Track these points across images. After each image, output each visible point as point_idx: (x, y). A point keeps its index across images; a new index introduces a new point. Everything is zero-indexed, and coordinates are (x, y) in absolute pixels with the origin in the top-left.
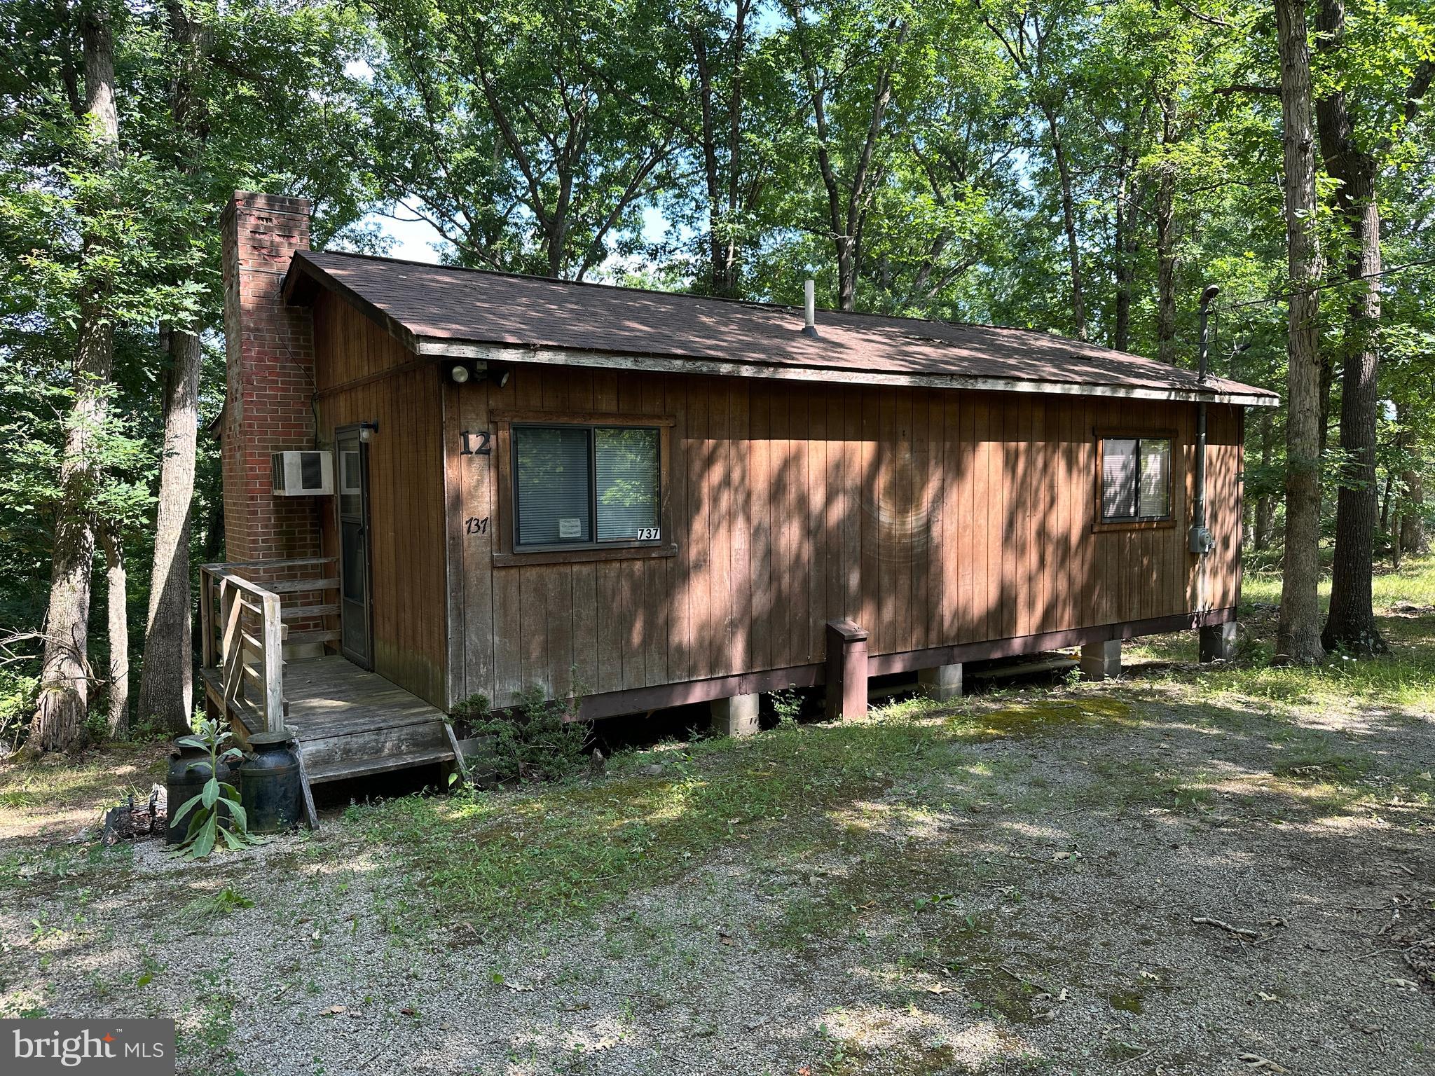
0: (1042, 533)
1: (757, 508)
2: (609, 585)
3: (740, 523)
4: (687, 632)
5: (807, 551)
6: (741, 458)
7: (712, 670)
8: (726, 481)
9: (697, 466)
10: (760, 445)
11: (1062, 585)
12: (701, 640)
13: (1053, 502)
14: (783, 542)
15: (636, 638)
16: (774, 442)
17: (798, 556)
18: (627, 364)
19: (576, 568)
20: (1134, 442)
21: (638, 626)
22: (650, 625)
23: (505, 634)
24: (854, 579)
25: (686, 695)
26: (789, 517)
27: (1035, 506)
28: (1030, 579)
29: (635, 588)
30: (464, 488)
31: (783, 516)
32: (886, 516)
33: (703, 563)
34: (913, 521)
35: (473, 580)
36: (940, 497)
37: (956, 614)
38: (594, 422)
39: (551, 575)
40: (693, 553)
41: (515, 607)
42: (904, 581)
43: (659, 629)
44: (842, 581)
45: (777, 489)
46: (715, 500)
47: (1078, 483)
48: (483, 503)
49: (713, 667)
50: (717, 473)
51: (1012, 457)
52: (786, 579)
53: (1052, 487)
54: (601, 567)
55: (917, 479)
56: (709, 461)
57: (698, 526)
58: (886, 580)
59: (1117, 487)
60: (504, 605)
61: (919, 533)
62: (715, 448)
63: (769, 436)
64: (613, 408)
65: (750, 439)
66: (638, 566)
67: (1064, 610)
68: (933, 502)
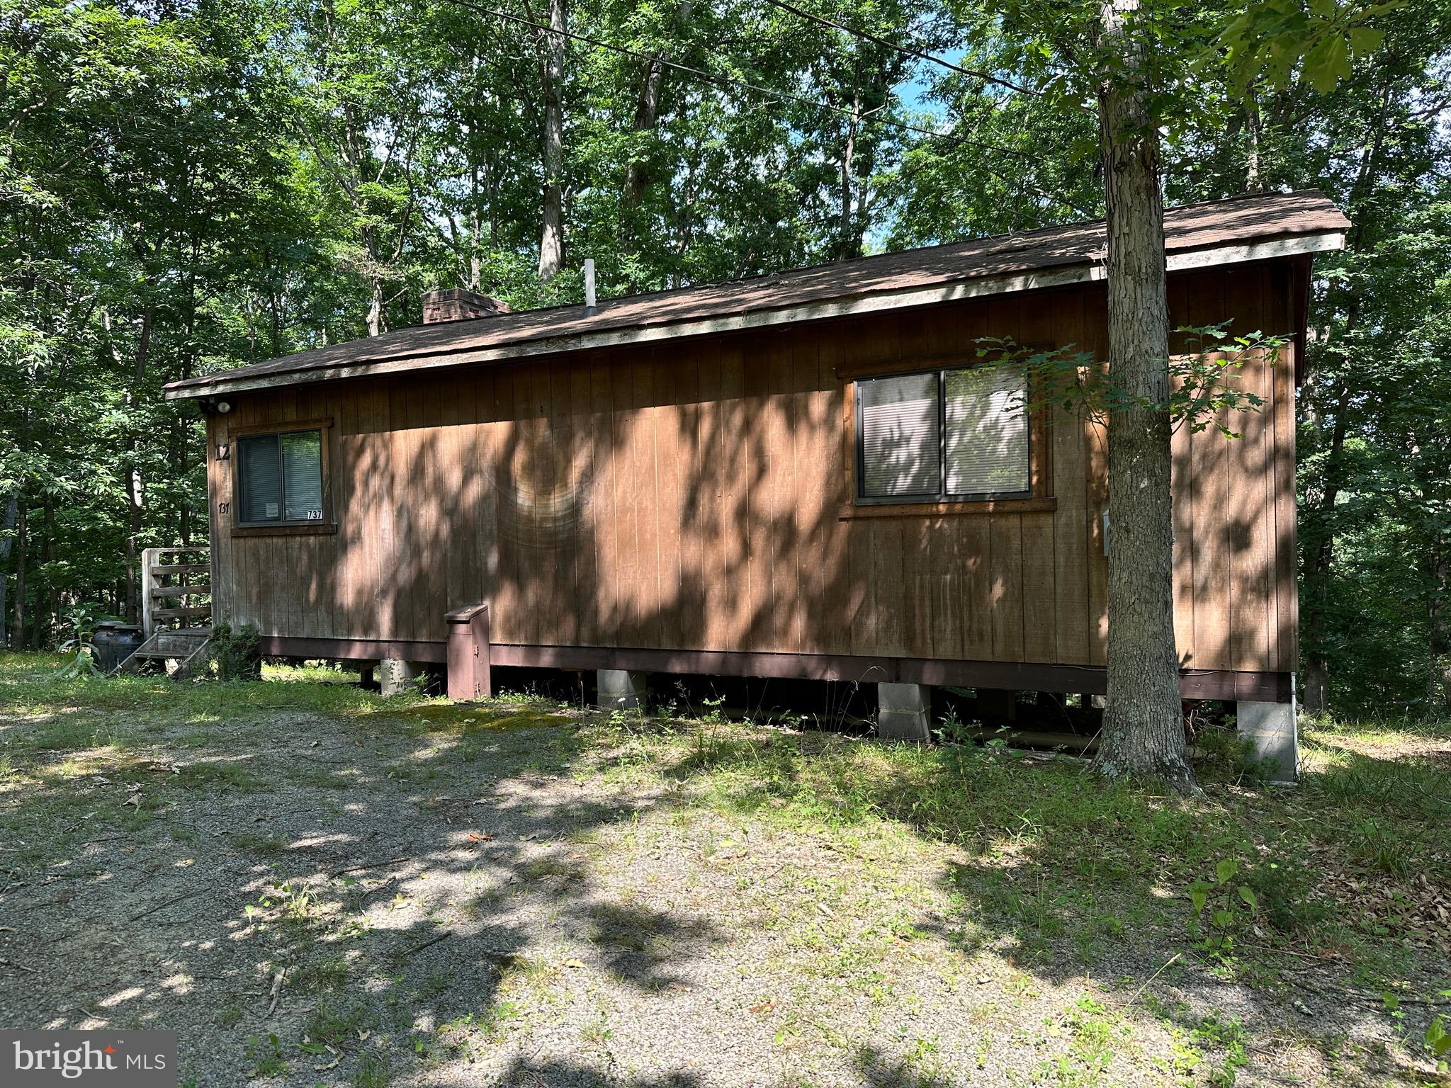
0: (745, 513)
1: (398, 490)
2: (295, 554)
3: (386, 506)
4: (347, 597)
5: (445, 530)
6: (386, 446)
7: (366, 632)
8: (374, 466)
9: (350, 458)
10: (399, 434)
11: (785, 581)
12: (358, 603)
13: (761, 471)
14: (422, 522)
15: (312, 597)
16: (411, 431)
17: (437, 534)
18: (264, 384)
19: (275, 540)
20: (928, 377)
21: (314, 586)
22: (321, 587)
23: (238, 584)
24: (493, 560)
25: (349, 651)
26: (427, 498)
27: (731, 478)
28: (730, 572)
29: (311, 557)
30: (218, 483)
31: (421, 498)
32: (524, 497)
33: (357, 537)
34: (557, 503)
35: (223, 545)
36: (589, 475)
37: (615, 609)
38: (279, 430)
39: (261, 543)
40: (350, 529)
41: (243, 566)
42: (549, 567)
43: (329, 589)
44: (478, 564)
45: (417, 471)
46: (366, 484)
47: (809, 449)
48: (227, 490)
49: (366, 631)
50: (366, 461)
51: (691, 419)
52: (426, 555)
53: (759, 453)
54: (289, 539)
55: (560, 457)
56: (360, 451)
57: (355, 506)
58: (526, 565)
59: (915, 448)
60: (237, 563)
61: (564, 517)
62: (364, 440)
63: (406, 427)
64: (294, 418)
65: (391, 430)
66: (312, 539)
67: (790, 618)
68: (581, 483)
